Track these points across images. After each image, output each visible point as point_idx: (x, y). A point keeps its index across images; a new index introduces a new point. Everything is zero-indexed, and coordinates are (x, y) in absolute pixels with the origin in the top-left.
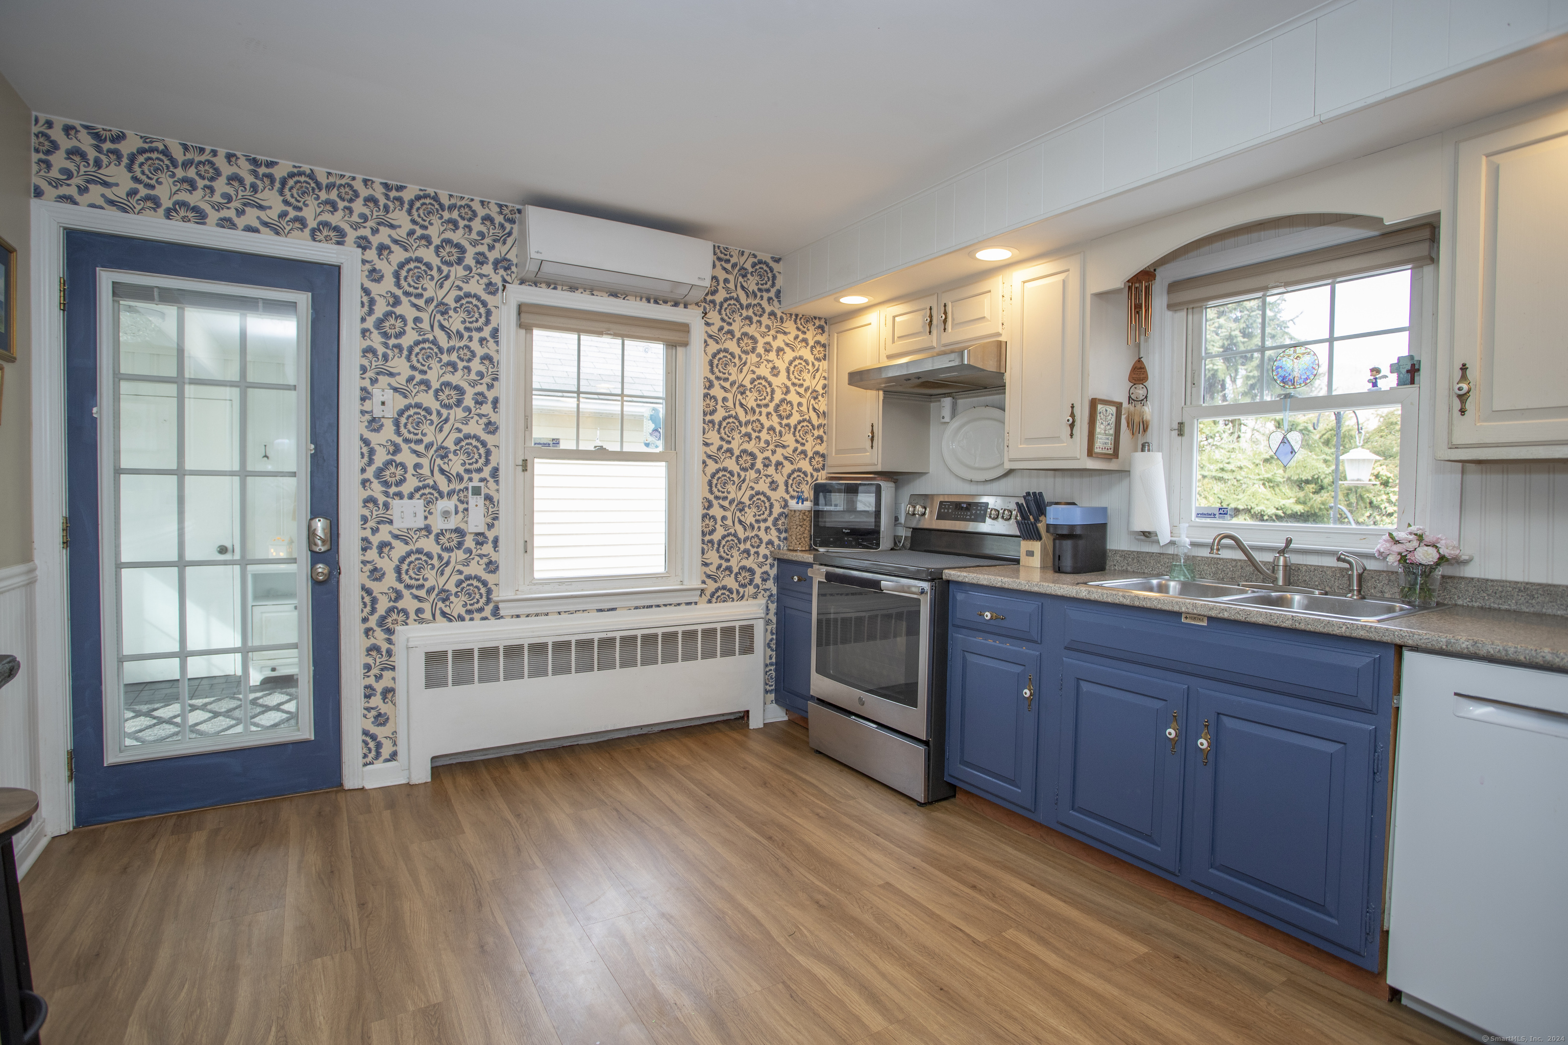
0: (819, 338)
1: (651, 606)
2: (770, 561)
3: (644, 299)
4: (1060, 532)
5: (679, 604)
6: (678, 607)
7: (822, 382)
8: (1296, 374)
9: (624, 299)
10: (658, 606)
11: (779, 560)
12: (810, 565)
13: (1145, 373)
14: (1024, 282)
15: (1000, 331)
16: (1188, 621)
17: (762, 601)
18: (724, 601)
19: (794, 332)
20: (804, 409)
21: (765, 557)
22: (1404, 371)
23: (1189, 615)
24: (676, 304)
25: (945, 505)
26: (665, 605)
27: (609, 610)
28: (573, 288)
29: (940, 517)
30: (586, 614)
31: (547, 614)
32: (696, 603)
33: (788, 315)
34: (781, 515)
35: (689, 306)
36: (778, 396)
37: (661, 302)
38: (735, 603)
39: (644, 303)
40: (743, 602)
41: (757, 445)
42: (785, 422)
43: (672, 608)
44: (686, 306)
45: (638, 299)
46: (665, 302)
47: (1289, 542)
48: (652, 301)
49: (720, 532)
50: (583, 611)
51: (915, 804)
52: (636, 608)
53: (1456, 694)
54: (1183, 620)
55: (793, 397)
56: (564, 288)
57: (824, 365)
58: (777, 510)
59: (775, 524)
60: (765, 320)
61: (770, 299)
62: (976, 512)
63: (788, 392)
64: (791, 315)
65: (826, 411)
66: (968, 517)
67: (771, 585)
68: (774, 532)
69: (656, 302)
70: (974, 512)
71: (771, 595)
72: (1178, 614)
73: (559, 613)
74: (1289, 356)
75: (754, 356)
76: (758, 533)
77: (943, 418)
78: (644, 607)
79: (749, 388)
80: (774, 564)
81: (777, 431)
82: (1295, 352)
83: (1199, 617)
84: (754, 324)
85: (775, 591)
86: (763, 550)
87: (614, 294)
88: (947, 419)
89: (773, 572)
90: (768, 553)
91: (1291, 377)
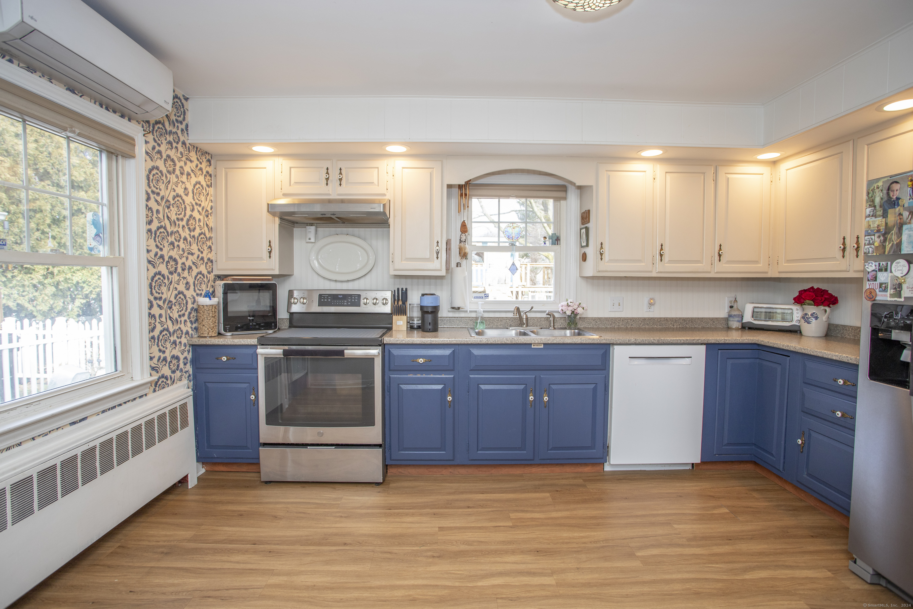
0: (208, 169)
1: (115, 407)
2: (188, 348)
3: (97, 103)
4: (425, 310)
5: (135, 399)
6: (134, 401)
7: (211, 204)
8: (513, 235)
9: (81, 97)
10: (120, 405)
11: (193, 345)
12: (255, 346)
13: (466, 228)
14: (403, 168)
15: (386, 193)
16: (535, 347)
17: (185, 382)
18: (164, 388)
19: (196, 162)
20: (202, 224)
21: (185, 345)
22: (554, 239)
23: (535, 344)
24: (123, 116)
25: (324, 297)
26: (125, 403)
27: (81, 421)
28: (31, 69)
29: (321, 304)
30: (60, 431)
31: (20, 444)
32: (146, 395)
33: (193, 147)
34: (192, 309)
35: (132, 121)
36: (188, 213)
37: (111, 110)
38: (170, 388)
39: (97, 107)
40: (175, 386)
41: (178, 253)
42: (192, 234)
43: (130, 403)
44: (129, 120)
45: (93, 101)
46: (115, 112)
47: (532, 308)
48: (104, 107)
49: (159, 328)
50: (57, 429)
51: (374, 485)
52: (103, 412)
53: (630, 357)
54: (533, 347)
55: (196, 214)
56: (21, 65)
57: (211, 190)
58: (190, 306)
59: (189, 318)
60: (181, 149)
61: (182, 130)
62: (351, 300)
63: (193, 210)
64: (194, 147)
65: (213, 227)
66: (345, 304)
67: (189, 368)
68: (189, 324)
69: (107, 109)
70: (349, 300)
71: (189, 376)
72: (531, 344)
73: (33, 439)
74: (510, 227)
75: (174, 176)
76: (180, 326)
77: (310, 239)
78: (109, 409)
79: (172, 203)
80: (190, 350)
81: (188, 241)
82: (513, 225)
83: (539, 344)
84: (174, 149)
85: (191, 373)
86: (184, 340)
87: (72, 90)
88: (313, 240)
89: (190, 357)
90: (186, 342)
91: (511, 236)
